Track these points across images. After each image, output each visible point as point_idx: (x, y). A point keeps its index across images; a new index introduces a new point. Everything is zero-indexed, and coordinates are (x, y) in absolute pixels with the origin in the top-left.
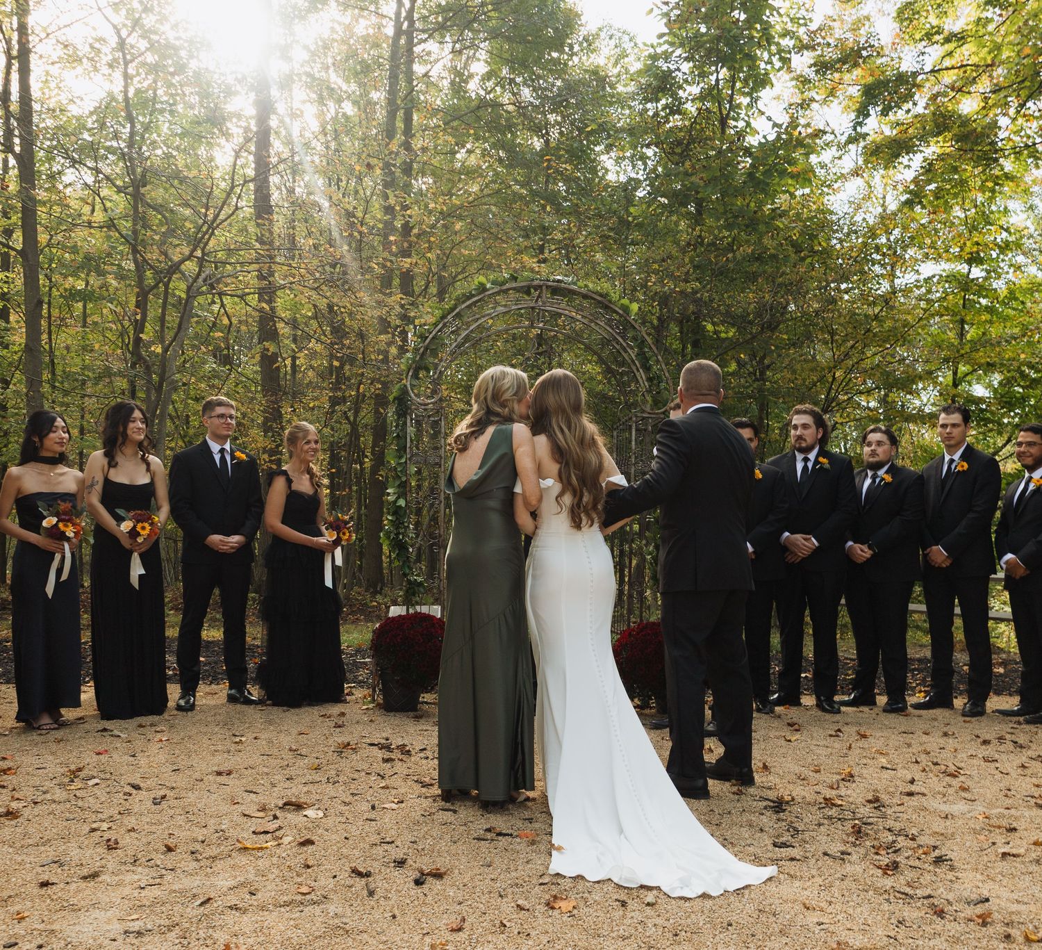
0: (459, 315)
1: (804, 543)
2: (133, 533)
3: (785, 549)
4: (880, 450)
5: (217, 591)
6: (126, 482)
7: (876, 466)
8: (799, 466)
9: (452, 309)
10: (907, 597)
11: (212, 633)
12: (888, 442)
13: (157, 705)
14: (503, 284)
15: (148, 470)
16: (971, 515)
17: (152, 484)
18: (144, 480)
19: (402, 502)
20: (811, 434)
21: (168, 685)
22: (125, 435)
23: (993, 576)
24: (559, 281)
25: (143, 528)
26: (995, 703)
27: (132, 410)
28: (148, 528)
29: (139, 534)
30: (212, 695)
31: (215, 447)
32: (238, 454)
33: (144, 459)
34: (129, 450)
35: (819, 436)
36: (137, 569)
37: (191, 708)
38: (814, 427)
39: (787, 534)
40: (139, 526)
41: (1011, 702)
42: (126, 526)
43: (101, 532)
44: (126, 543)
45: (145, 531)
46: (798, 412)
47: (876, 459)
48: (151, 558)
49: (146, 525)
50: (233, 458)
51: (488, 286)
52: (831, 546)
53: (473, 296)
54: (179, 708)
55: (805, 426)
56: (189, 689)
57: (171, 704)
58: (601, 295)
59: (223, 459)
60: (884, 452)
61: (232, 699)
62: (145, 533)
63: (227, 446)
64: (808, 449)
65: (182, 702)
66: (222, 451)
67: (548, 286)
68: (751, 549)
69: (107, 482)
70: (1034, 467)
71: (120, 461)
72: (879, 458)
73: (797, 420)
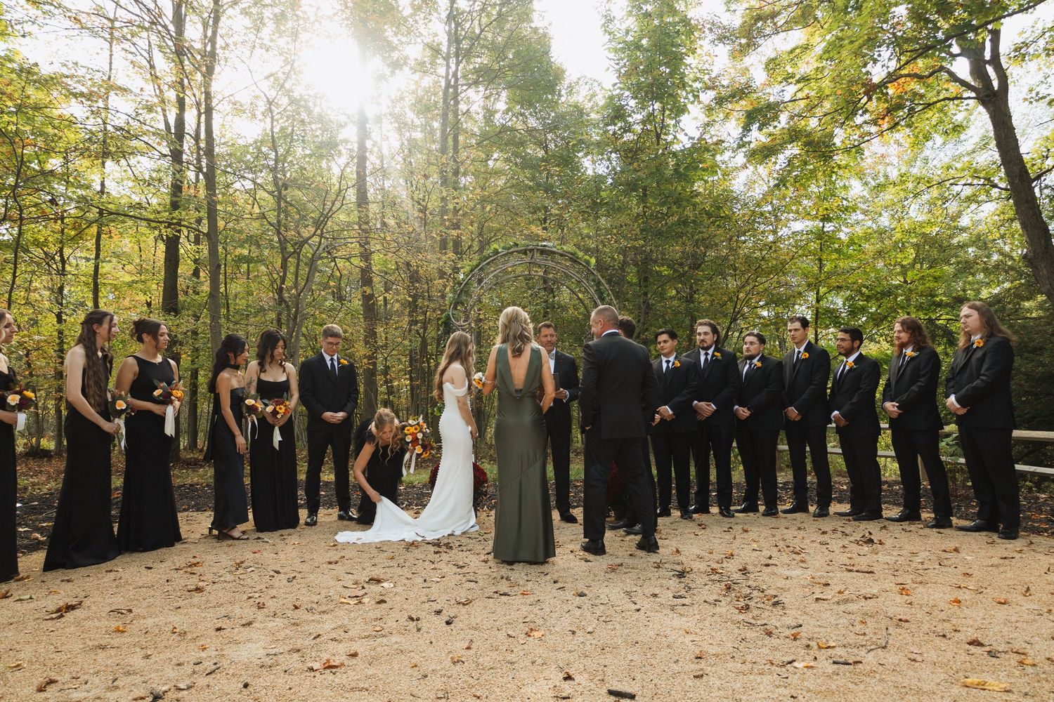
0: (481, 269)
1: (707, 408)
2: (275, 413)
3: (695, 411)
4: (752, 348)
5: (329, 450)
6: (272, 380)
7: (751, 357)
8: (703, 358)
9: (477, 266)
10: (776, 441)
11: (328, 476)
12: (757, 342)
13: (292, 523)
14: (509, 249)
15: (284, 371)
16: (812, 387)
17: (287, 381)
18: (283, 378)
20: (709, 338)
21: (300, 510)
22: (273, 355)
23: (829, 425)
24: (545, 246)
25: (280, 409)
26: (835, 508)
28: (283, 408)
29: (278, 413)
30: (328, 515)
31: (328, 358)
32: (342, 361)
34: (273, 361)
35: (715, 339)
36: (277, 437)
37: (314, 523)
38: (711, 334)
39: (696, 402)
40: (278, 407)
41: (846, 508)
42: (269, 409)
44: (270, 419)
45: (282, 411)
46: (701, 324)
47: (750, 353)
48: (287, 429)
49: (282, 406)
50: (339, 363)
51: (500, 250)
52: (724, 409)
53: (491, 257)
54: (307, 524)
55: (706, 333)
56: (313, 511)
57: (302, 521)
58: (572, 254)
59: (332, 364)
60: (755, 349)
61: (341, 518)
62: (282, 413)
63: (335, 357)
64: (708, 348)
65: (309, 520)
67: (537, 250)
68: (671, 412)
69: (260, 380)
70: (847, 355)
71: (267, 367)
72: (753, 352)
73: (700, 329)
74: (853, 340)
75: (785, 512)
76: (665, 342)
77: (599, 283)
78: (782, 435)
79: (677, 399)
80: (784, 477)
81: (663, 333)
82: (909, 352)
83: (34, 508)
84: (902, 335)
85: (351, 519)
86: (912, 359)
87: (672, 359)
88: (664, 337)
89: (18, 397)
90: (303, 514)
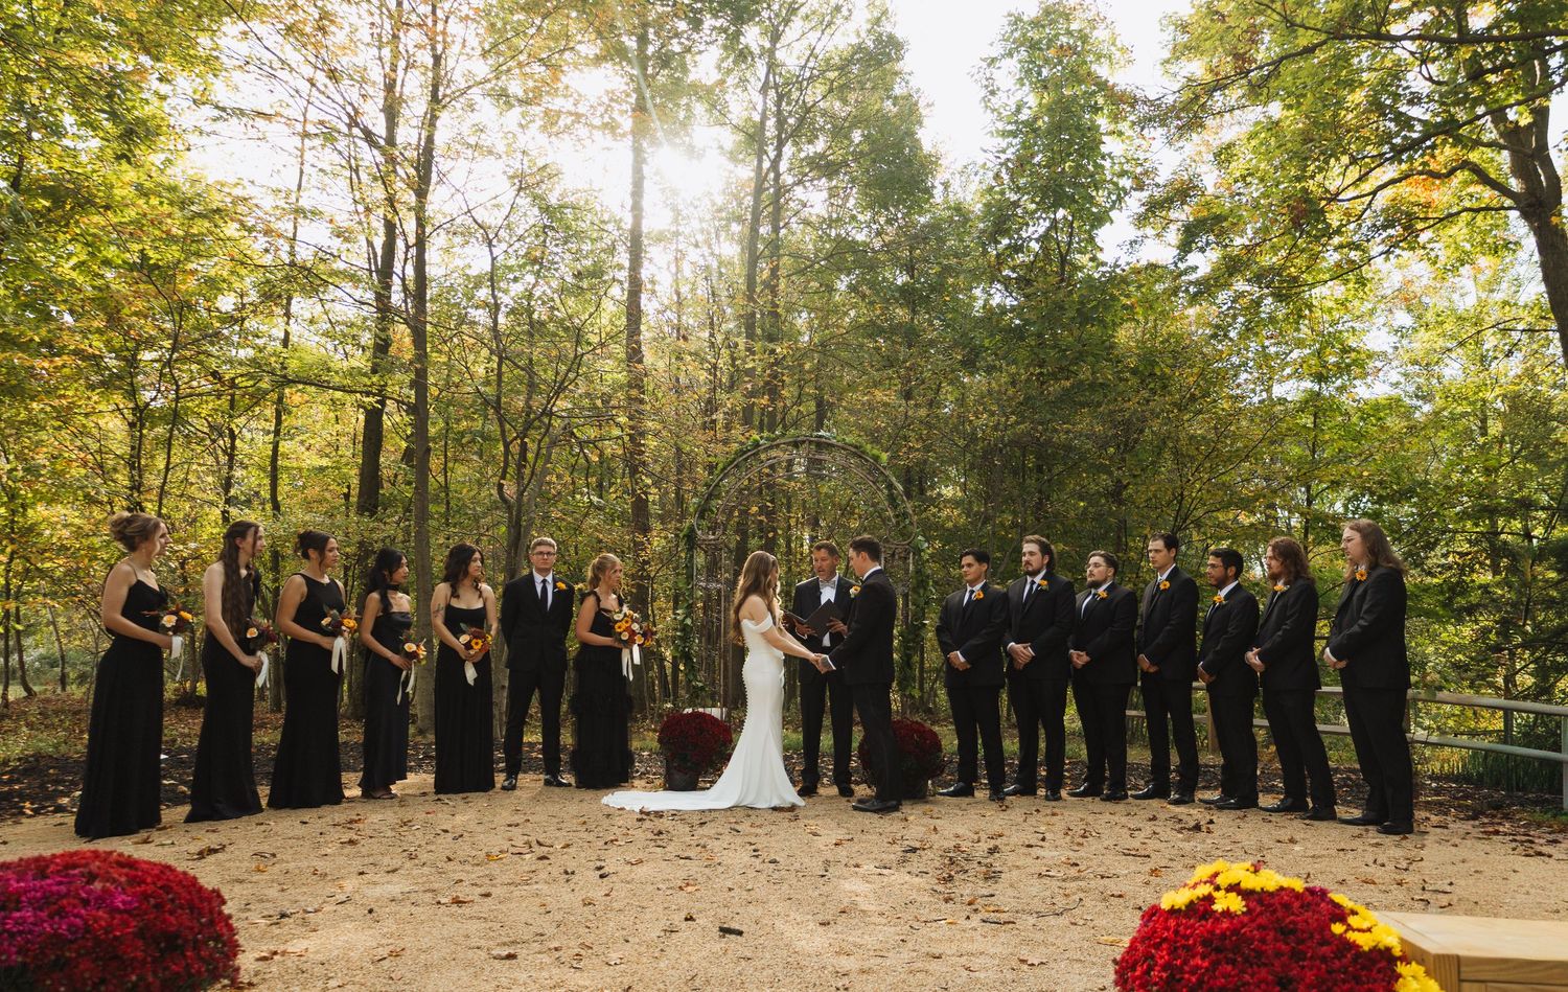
0: (737, 466)
1: (1022, 651)
2: (468, 646)
3: (1009, 656)
4: (1096, 571)
6: (464, 608)
7: (1097, 585)
8: (1026, 588)
9: (731, 462)
10: (1124, 704)
12: (1104, 564)
13: (486, 785)
14: (774, 440)
15: (480, 596)
17: (483, 611)
18: (479, 605)
19: (688, 621)
20: (1038, 560)
22: (466, 573)
23: (1195, 684)
24: (820, 437)
27: (474, 552)
29: (473, 648)
31: (538, 578)
32: (558, 584)
33: (476, 588)
34: (467, 582)
35: (1045, 561)
36: (471, 674)
37: (513, 788)
38: (1041, 554)
39: (1012, 643)
43: (444, 646)
44: (462, 653)
45: (477, 646)
46: (1027, 542)
47: (1094, 580)
50: (555, 587)
51: (761, 442)
53: (749, 451)
54: (504, 788)
55: (1034, 554)
56: (512, 775)
57: (498, 786)
58: (856, 447)
59: (544, 589)
60: (1102, 573)
61: (547, 783)
62: (477, 648)
63: (549, 578)
64: (1034, 573)
65: (506, 784)
66: (544, 581)
67: (811, 442)
68: (962, 659)
69: (449, 609)
70: (1220, 585)
71: (461, 592)
72: (1097, 577)
73: (1027, 547)
74: (1226, 566)
75: (1136, 797)
76: (969, 565)
77: (890, 486)
78: (1135, 697)
79: (973, 642)
80: (1138, 755)
81: (967, 554)
82: (1280, 586)
83: (182, 761)
84: (1273, 563)
85: (560, 785)
86: (1283, 594)
87: (978, 587)
88: (968, 559)
89: (174, 618)
90: (500, 779)
